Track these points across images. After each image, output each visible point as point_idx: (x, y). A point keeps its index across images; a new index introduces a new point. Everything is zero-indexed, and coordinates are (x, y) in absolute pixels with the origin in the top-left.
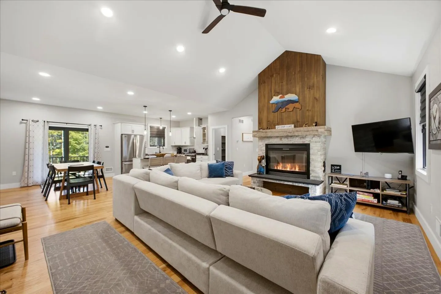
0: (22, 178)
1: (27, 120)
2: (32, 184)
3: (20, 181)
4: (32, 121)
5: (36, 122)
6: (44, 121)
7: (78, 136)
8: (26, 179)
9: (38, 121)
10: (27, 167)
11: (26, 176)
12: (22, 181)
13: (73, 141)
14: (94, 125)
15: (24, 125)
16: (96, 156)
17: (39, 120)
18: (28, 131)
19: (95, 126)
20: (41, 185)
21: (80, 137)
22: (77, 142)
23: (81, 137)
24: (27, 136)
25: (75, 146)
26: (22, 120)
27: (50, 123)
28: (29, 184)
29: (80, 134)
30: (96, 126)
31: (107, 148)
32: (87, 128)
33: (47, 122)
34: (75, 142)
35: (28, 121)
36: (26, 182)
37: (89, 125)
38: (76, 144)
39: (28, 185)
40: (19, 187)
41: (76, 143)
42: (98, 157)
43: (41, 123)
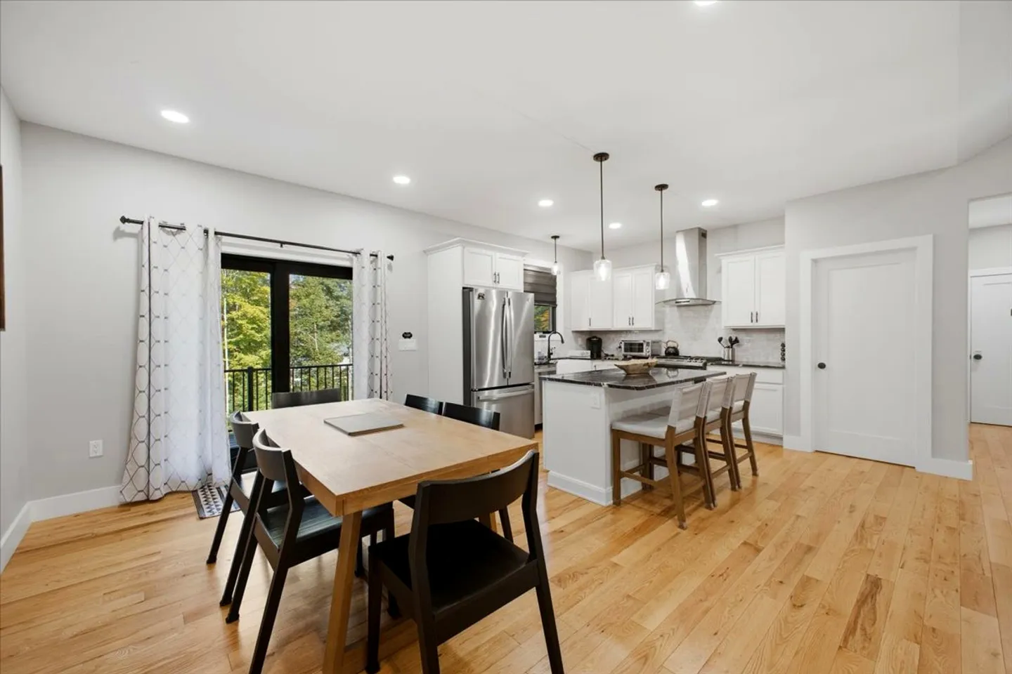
0: (125, 468)
1: (142, 223)
2: (164, 491)
3: (120, 479)
4: (161, 226)
5: (174, 234)
6: (206, 232)
7: (258, 312)
8: (143, 471)
9: (182, 229)
10: (144, 422)
11: (143, 461)
12: (126, 479)
13: (247, 323)
14: (371, 255)
15: (130, 243)
16: (377, 371)
17: (187, 226)
18: (147, 266)
19: (372, 257)
20: (196, 491)
21: (262, 316)
22: (255, 326)
23: (264, 314)
24: (145, 289)
25: (251, 334)
26: (124, 220)
27: (225, 239)
28: (151, 490)
29: (260, 308)
30: (376, 256)
31: (408, 340)
32: (346, 264)
33: (216, 233)
34: (250, 326)
35: (146, 225)
36: (141, 484)
37: (356, 253)
38: (253, 332)
39: (148, 496)
40: (117, 503)
41: (252, 329)
42: (384, 372)
43: (193, 237)
